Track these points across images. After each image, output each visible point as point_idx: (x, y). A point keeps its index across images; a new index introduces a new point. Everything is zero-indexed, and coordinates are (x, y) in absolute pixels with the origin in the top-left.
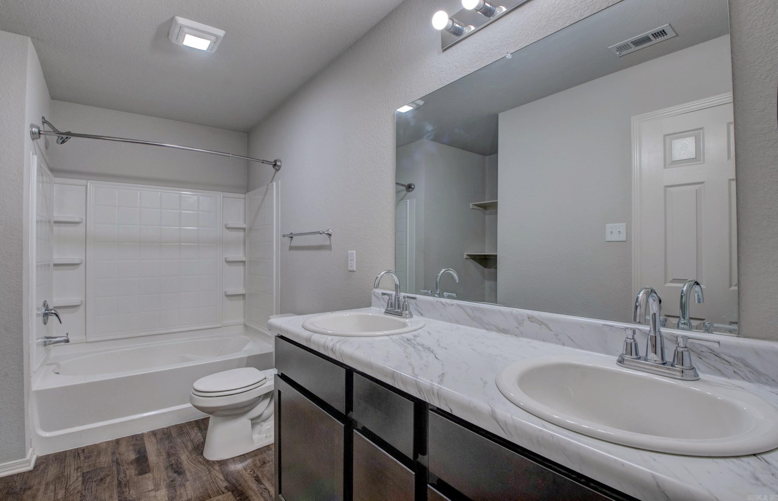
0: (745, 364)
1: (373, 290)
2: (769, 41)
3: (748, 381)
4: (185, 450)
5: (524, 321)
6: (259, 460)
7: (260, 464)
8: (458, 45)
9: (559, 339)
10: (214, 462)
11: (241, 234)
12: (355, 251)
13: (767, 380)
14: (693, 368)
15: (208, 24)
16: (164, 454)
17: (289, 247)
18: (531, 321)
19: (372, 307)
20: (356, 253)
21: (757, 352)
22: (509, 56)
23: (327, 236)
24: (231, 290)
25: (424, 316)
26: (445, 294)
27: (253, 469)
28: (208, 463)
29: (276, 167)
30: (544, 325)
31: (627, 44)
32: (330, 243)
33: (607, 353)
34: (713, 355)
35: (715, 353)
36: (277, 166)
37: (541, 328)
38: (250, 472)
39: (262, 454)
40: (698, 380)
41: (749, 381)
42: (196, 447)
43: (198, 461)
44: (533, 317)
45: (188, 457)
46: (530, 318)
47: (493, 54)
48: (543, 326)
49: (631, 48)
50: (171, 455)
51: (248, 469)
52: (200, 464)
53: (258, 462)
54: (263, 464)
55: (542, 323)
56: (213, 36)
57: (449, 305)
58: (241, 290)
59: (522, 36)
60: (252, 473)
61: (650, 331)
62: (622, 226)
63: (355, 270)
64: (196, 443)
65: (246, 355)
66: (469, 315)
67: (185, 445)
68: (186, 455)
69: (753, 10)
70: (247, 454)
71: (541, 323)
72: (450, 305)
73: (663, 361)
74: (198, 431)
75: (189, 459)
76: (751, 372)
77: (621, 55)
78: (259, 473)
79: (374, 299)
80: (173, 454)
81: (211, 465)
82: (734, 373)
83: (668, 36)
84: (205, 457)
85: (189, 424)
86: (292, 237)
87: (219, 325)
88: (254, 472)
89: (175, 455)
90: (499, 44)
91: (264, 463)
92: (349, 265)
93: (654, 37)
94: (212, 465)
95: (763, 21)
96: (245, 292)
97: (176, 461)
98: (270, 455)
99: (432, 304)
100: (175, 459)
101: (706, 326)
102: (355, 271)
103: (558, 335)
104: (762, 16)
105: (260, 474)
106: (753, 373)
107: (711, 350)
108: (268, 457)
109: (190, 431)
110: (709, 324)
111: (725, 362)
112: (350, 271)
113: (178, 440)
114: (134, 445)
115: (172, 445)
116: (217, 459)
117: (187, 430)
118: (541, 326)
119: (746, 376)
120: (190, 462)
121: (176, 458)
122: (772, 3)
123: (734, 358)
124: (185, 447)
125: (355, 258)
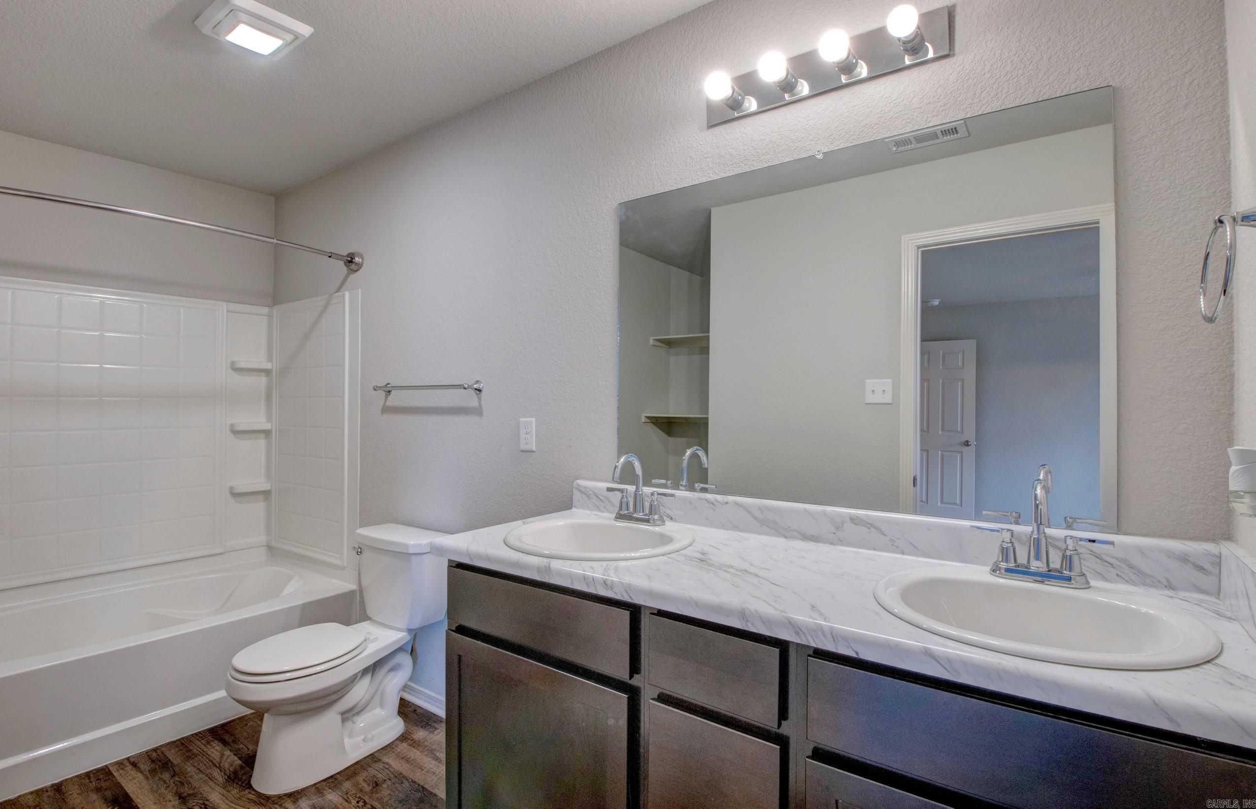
0: (1129, 565)
1: (575, 483)
2: (1156, 198)
3: (1132, 584)
4: (211, 783)
5: (844, 524)
6: (366, 781)
7: (370, 787)
8: (735, 124)
9: (896, 546)
10: (280, 797)
11: (263, 380)
12: (534, 419)
13: (1153, 582)
14: (1084, 575)
15: (285, 13)
16: (170, 797)
17: (381, 408)
18: (854, 524)
19: (574, 509)
20: (536, 421)
21: (1142, 551)
22: (820, 157)
23: (473, 392)
24: (243, 484)
25: (676, 521)
26: (696, 485)
27: (360, 797)
28: (270, 801)
29: (353, 266)
30: (874, 528)
31: (909, 139)
32: (480, 403)
33: (963, 561)
34: (1094, 557)
35: (1095, 554)
36: (356, 264)
37: (869, 533)
38: (358, 802)
39: (368, 771)
40: (1089, 588)
41: (1134, 584)
42: (232, 776)
43: (248, 799)
44: (858, 517)
45: (223, 795)
46: (854, 520)
47: (793, 148)
48: (872, 529)
49: (911, 143)
50: (187, 796)
51: (351, 798)
52: (254, 805)
53: (365, 785)
54: (374, 787)
55: (871, 525)
56: (290, 34)
57: (720, 503)
58: (263, 485)
59: (841, 131)
60: (361, 804)
61: (1032, 532)
62: (887, 384)
63: (534, 450)
64: (229, 770)
65: (300, 602)
66: (755, 518)
67: (207, 775)
68: (217, 793)
69: (1140, 159)
70: (338, 773)
71: (868, 524)
72: (723, 504)
73: (1048, 568)
74: (224, 747)
75: (227, 798)
76: (1135, 574)
77: (897, 152)
78: (374, 802)
79: (577, 496)
80: (189, 795)
81: (277, 804)
82: (1117, 577)
83: (959, 135)
84: (258, 790)
85: (199, 735)
86: (389, 392)
87: (219, 550)
88: (365, 803)
89: (195, 797)
90: (804, 135)
91: (377, 785)
92: (522, 441)
93: (943, 134)
94: (280, 803)
95: (1151, 174)
96: (271, 486)
97: (203, 806)
98: (381, 769)
99: (690, 503)
100: (198, 803)
101: (1068, 521)
102: (534, 452)
103: (895, 541)
104: (1150, 168)
105: (377, 804)
106: (1138, 575)
107: (1091, 551)
108: (379, 773)
109: (205, 749)
110: (1071, 520)
111: (1107, 564)
112: (522, 451)
113: (189, 769)
114: (98, 790)
115: (179, 779)
116: (286, 790)
117: (199, 749)
118: (869, 529)
119: (1130, 579)
120: (232, 805)
121: (201, 802)
122: (1161, 155)
123: (1117, 559)
124: (209, 778)
125: (534, 429)
